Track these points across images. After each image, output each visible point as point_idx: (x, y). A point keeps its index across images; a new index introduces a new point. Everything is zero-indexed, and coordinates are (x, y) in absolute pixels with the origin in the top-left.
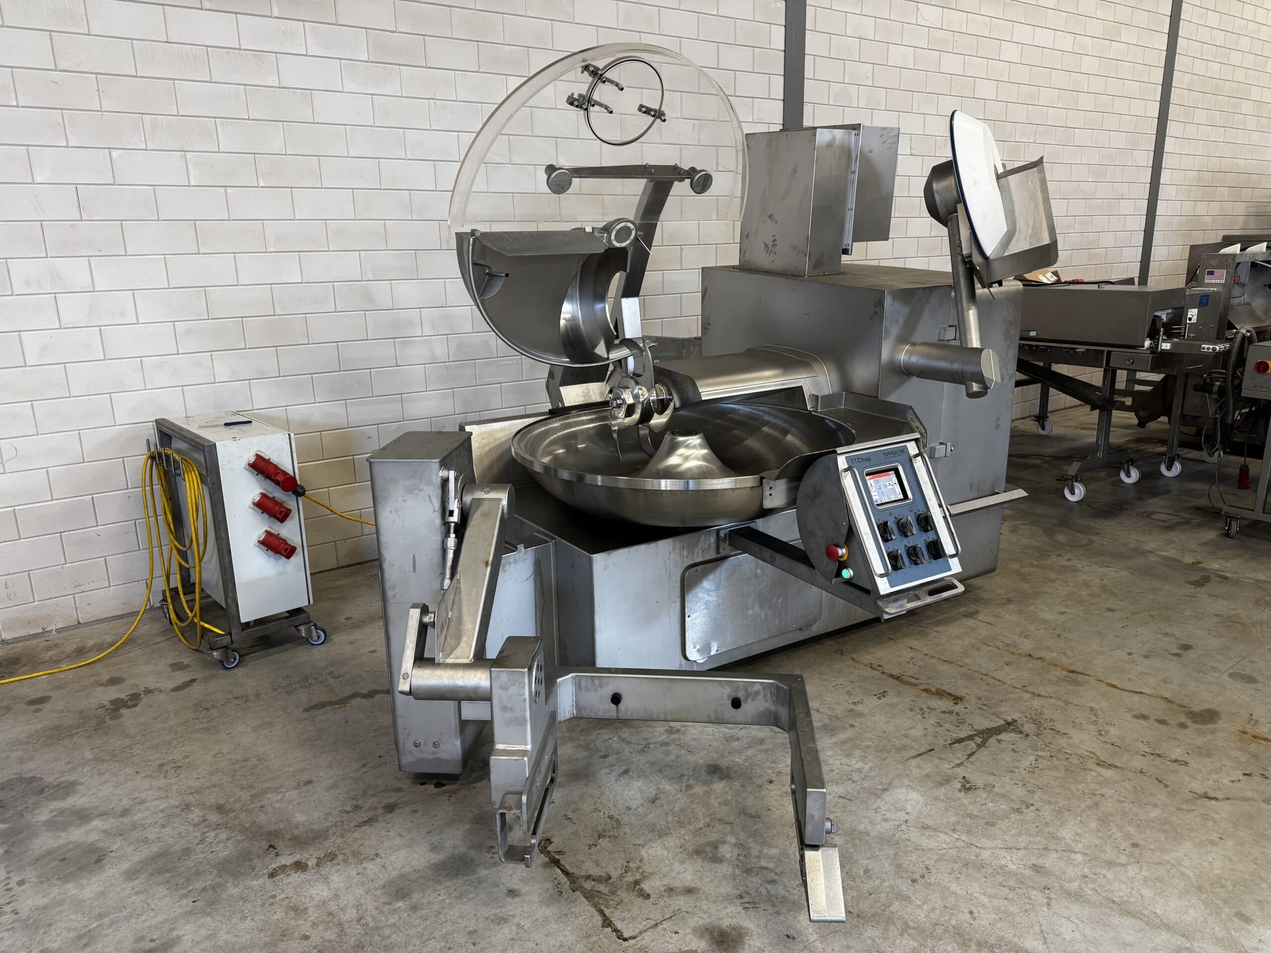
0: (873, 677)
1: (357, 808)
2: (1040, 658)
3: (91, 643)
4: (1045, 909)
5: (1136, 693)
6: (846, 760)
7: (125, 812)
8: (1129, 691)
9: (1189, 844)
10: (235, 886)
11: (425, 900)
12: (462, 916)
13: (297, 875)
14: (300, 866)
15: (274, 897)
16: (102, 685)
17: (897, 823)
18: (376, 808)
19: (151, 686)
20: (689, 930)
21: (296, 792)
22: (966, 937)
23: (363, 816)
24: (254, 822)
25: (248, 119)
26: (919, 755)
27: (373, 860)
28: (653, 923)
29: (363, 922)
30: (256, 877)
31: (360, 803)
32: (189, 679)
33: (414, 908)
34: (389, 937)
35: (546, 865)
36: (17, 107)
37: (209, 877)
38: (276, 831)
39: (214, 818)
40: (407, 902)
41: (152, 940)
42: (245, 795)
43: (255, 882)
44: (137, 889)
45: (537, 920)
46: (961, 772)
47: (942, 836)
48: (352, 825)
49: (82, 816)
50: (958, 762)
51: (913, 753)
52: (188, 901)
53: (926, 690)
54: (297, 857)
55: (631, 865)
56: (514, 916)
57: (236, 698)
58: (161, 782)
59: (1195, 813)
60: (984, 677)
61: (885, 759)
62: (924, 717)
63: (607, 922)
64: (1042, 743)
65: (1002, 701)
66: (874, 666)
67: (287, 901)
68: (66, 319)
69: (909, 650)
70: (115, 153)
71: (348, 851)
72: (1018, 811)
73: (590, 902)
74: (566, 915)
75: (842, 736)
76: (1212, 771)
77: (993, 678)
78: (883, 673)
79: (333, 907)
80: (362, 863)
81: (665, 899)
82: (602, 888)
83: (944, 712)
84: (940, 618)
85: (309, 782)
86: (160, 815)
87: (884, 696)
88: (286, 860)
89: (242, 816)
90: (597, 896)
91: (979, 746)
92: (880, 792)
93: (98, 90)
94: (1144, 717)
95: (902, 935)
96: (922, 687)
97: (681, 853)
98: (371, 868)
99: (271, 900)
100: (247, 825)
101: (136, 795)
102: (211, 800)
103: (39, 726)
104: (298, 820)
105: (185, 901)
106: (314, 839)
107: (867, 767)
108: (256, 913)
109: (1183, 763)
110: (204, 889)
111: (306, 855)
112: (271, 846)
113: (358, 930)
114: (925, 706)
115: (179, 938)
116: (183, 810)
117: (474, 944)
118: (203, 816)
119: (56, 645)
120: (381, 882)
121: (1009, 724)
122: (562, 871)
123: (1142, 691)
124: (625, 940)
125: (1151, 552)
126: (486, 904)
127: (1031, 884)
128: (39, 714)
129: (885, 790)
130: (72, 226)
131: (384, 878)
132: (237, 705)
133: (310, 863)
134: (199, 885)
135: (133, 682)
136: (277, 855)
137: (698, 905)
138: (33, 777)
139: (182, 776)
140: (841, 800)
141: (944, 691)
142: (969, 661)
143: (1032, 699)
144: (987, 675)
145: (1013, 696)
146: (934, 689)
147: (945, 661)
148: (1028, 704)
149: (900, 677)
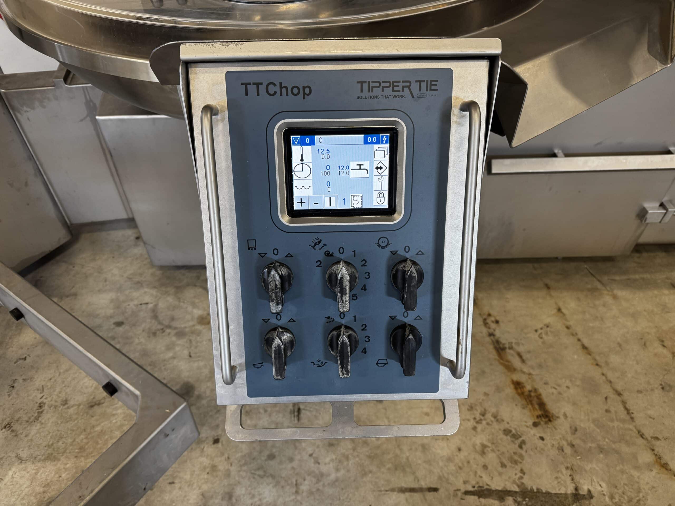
26: (412, 490)
53: (518, 385)
60: (612, 396)
62: (475, 428)
65: (601, 450)
69: (555, 311)
77: (624, 404)
78: (491, 335)
83: (507, 432)
84: (637, 277)
96: (516, 377)
107: (333, 476)
114: (493, 410)
141: (539, 397)
142: (615, 359)
143: (649, 467)
144: (619, 394)
145: (625, 449)
146: (528, 387)
147: (584, 347)
148: (636, 474)
149: (504, 349)
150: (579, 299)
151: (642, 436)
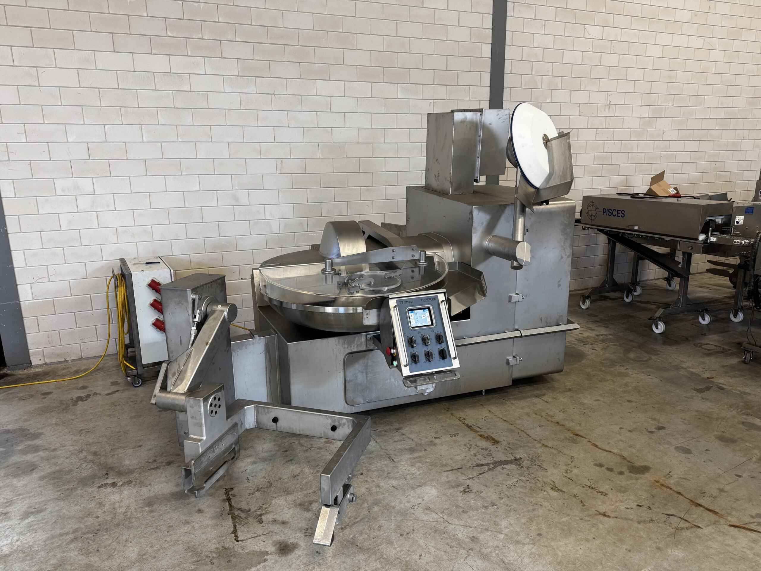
0: (456, 425)
1: (155, 461)
2: (562, 425)
3: (83, 368)
4: (462, 560)
5: (607, 451)
6: (410, 468)
7: (55, 450)
8: (603, 450)
9: (572, 539)
10: (82, 490)
11: (158, 509)
12: (170, 519)
13: (110, 488)
14: (114, 485)
15: (95, 497)
16: (77, 389)
17: (414, 504)
18: (162, 462)
19: (98, 392)
20: (271, 542)
21: (132, 450)
22: (409, 567)
23: (155, 465)
24: (106, 462)
25: (174, 108)
26: (452, 470)
27: (147, 486)
28: (256, 535)
29: (126, 514)
30: (92, 487)
31: (157, 459)
32: (116, 390)
33: (151, 511)
34: (133, 522)
35: (224, 500)
36: (61, 105)
37: (73, 484)
38: (113, 467)
39: (90, 457)
40: (150, 508)
41: (34, 508)
42: (108, 448)
43: (91, 489)
44: (40, 485)
45: (203, 525)
46: (469, 482)
47: (434, 515)
48: (148, 469)
49: (36, 449)
50: (471, 476)
51: (450, 468)
52: (58, 493)
53: (481, 436)
54: (115, 480)
55: (264, 506)
56: (193, 522)
57: (131, 402)
58: (77, 438)
59: (589, 523)
60: (520, 432)
61: (431, 470)
62: (469, 450)
63: (235, 532)
64: (528, 472)
65: (521, 446)
66: (461, 419)
67: (99, 500)
68: (81, 207)
69: (488, 412)
70: (107, 127)
71: (138, 481)
72: (486, 507)
73: (232, 520)
74: (218, 525)
75: (416, 455)
76: (619, 501)
77: (526, 433)
78: (463, 423)
79: (117, 505)
80: (141, 487)
81: (269, 525)
82: (243, 515)
83: (483, 449)
84: (520, 396)
85: (140, 446)
86: (69, 453)
87: (455, 436)
88: (109, 481)
89: (103, 458)
90: (238, 519)
91: (489, 470)
92: (415, 487)
93: (100, 96)
94: (601, 465)
95: (376, 561)
96: (479, 434)
97: (292, 504)
98: (144, 489)
99: (93, 498)
100: (102, 463)
101: (64, 442)
102: (93, 449)
103: (40, 406)
104: (126, 463)
105: (57, 493)
106: (126, 473)
107: (418, 473)
108: (83, 503)
109: (604, 494)
110: (68, 489)
111: (119, 480)
112: (107, 474)
113: (122, 517)
114: (475, 444)
115: (46, 509)
116: (79, 452)
117: (168, 532)
118: (86, 456)
119: (68, 368)
120: (144, 497)
121: (516, 459)
122: (229, 504)
123: (612, 450)
124: (238, 541)
125: (684, 368)
126: (184, 515)
127: (464, 546)
128: (43, 400)
129: (420, 486)
130: (85, 162)
131: (147, 495)
132: (130, 405)
133: (118, 484)
134: (67, 487)
135: (91, 389)
136: (107, 478)
137: (283, 530)
138: (26, 429)
139: (87, 436)
140: (393, 488)
141: (491, 437)
142: (518, 422)
143: (540, 447)
144: (523, 431)
145: (529, 445)
146: (486, 435)
147: (504, 420)
148: (536, 450)
149: (471, 426)
150: (497, 407)
151: (535, 440)
